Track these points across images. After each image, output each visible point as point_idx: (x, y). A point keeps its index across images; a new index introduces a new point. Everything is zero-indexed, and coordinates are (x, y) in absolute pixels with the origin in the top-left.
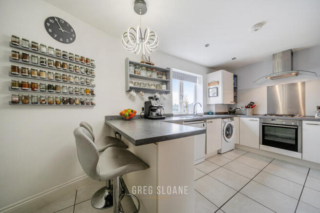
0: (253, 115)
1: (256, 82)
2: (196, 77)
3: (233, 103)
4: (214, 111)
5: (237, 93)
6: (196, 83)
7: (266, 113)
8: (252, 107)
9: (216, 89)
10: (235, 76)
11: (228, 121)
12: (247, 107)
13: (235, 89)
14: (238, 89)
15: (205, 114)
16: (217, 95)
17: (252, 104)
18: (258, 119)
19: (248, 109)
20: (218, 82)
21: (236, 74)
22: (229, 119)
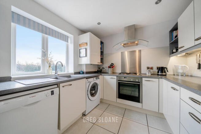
0: (113, 73)
1: (114, 47)
2: (68, 37)
3: (100, 64)
4: (85, 71)
5: (103, 56)
6: (68, 42)
7: (121, 72)
8: (112, 67)
9: (85, 50)
10: (102, 43)
11: (93, 81)
12: (109, 67)
13: (102, 53)
14: (104, 53)
15: (76, 73)
16: (86, 56)
17: (112, 65)
18: (115, 77)
19: (109, 68)
20: (87, 43)
21: (103, 41)
22: (95, 78)
